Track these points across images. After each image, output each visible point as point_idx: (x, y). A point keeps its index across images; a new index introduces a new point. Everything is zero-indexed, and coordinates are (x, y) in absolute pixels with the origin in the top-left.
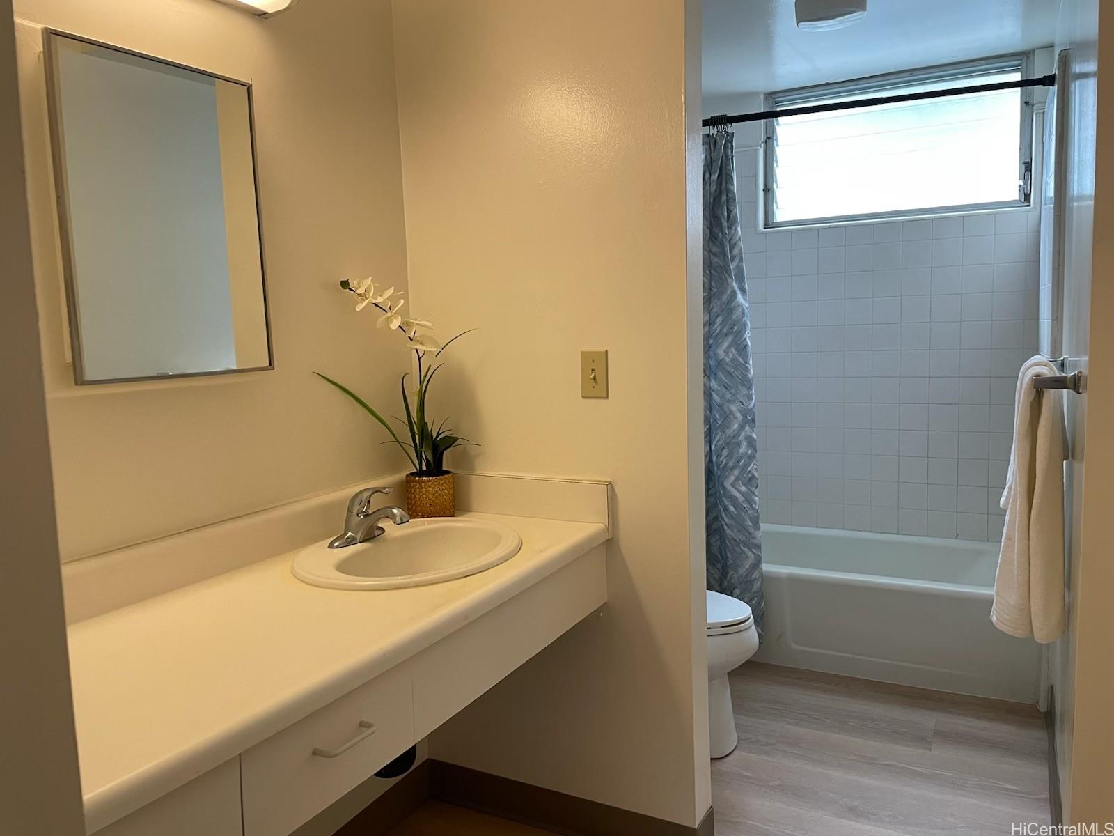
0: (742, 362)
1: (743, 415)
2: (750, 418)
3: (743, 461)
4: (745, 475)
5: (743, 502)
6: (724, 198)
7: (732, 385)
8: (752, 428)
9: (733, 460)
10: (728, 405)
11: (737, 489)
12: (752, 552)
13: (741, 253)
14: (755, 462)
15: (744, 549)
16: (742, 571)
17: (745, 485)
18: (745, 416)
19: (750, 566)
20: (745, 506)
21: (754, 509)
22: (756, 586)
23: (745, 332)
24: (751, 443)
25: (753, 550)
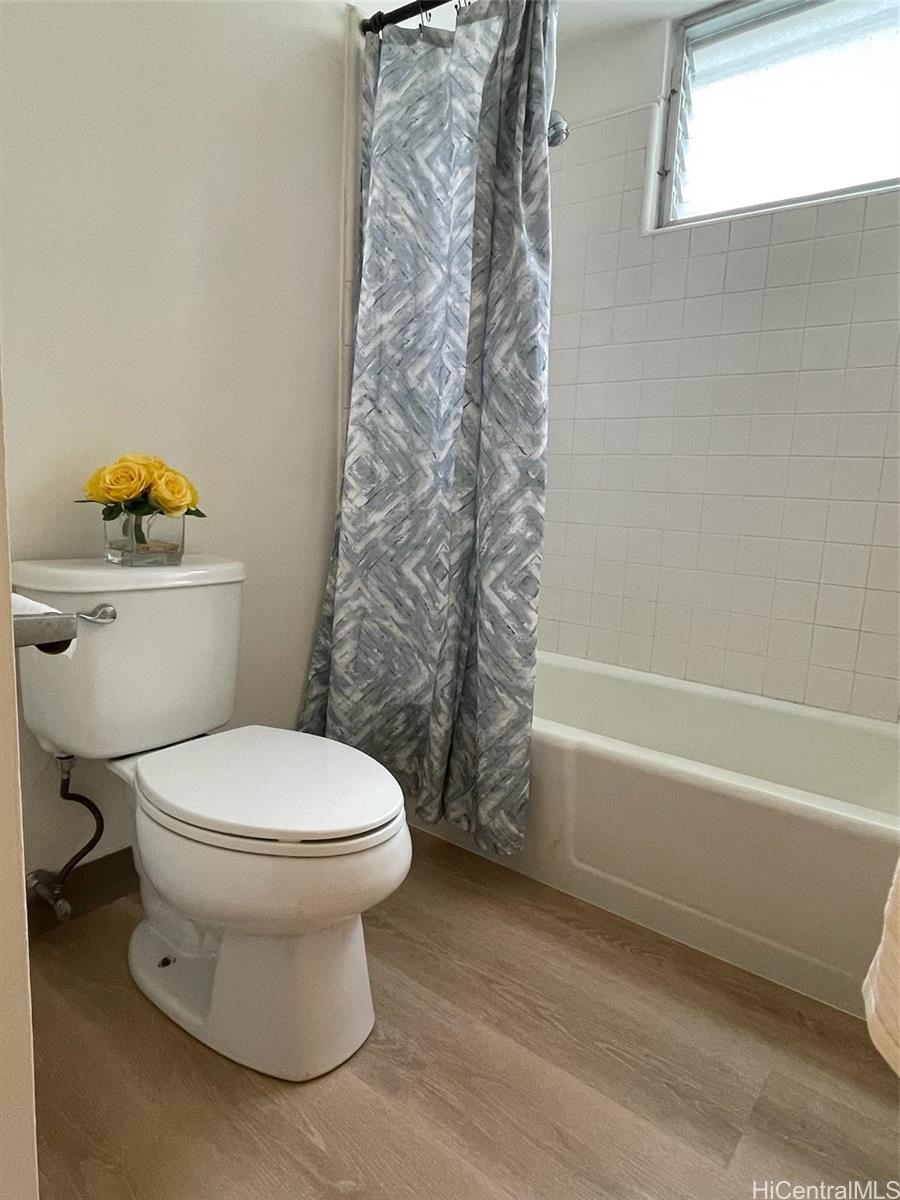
0: (527, 377)
1: (520, 470)
2: (533, 477)
3: (513, 548)
4: (515, 573)
5: (506, 617)
6: (524, 88)
7: (507, 417)
8: (537, 495)
9: (498, 545)
10: (498, 450)
11: (498, 595)
12: (516, 701)
13: (544, 188)
14: (537, 552)
15: (501, 695)
16: (494, 730)
17: (514, 589)
18: (524, 473)
19: (509, 723)
20: (510, 623)
21: (525, 630)
22: (516, 757)
23: (536, 325)
24: (533, 519)
25: (517, 698)
